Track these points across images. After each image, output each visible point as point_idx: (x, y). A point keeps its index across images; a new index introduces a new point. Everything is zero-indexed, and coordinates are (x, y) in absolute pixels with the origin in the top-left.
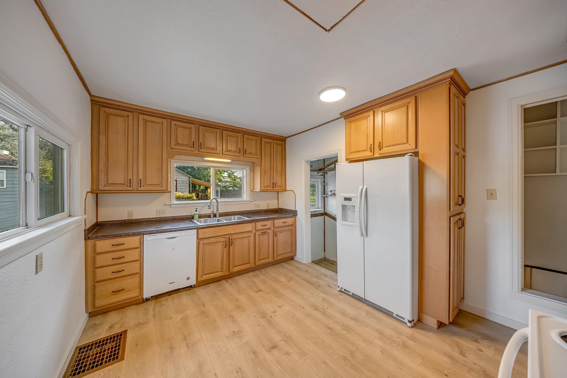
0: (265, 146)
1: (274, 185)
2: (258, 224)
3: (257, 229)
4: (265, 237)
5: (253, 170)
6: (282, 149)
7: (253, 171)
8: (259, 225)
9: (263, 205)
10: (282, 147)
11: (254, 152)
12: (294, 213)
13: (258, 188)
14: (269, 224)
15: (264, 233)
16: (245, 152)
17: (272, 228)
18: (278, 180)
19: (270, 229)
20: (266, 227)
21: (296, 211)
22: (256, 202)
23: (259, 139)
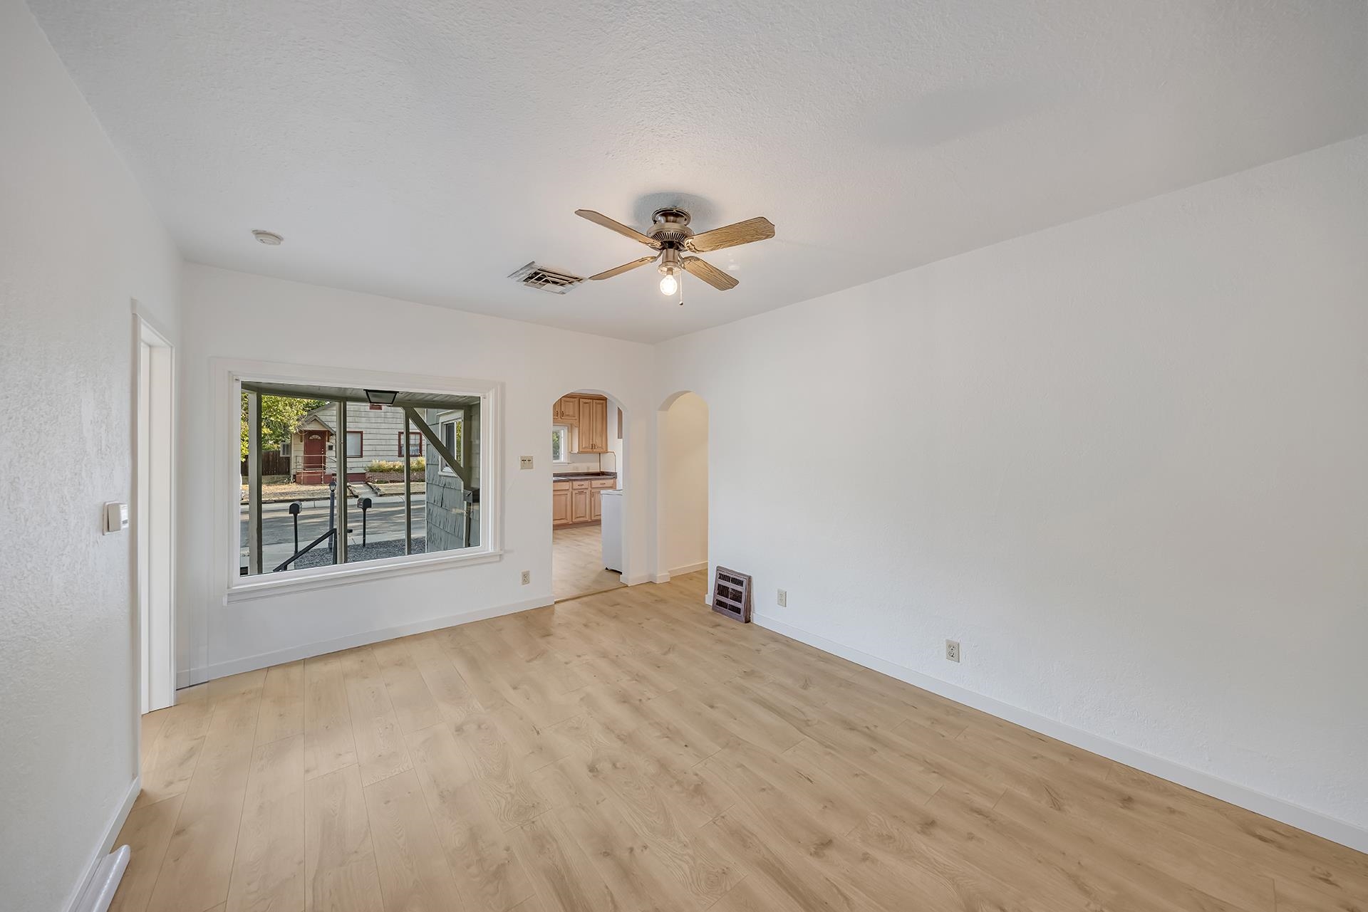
0: (583, 407)
1: (593, 446)
2: (574, 483)
3: (574, 488)
4: (583, 496)
5: (571, 430)
6: (603, 409)
7: (571, 432)
8: (576, 484)
9: (583, 467)
10: (602, 407)
11: (571, 413)
12: (613, 475)
13: (576, 450)
14: (586, 484)
15: (581, 493)
16: (563, 414)
17: (590, 489)
18: (598, 441)
19: (587, 489)
20: (583, 487)
21: (616, 473)
22: (575, 465)
23: (576, 400)
